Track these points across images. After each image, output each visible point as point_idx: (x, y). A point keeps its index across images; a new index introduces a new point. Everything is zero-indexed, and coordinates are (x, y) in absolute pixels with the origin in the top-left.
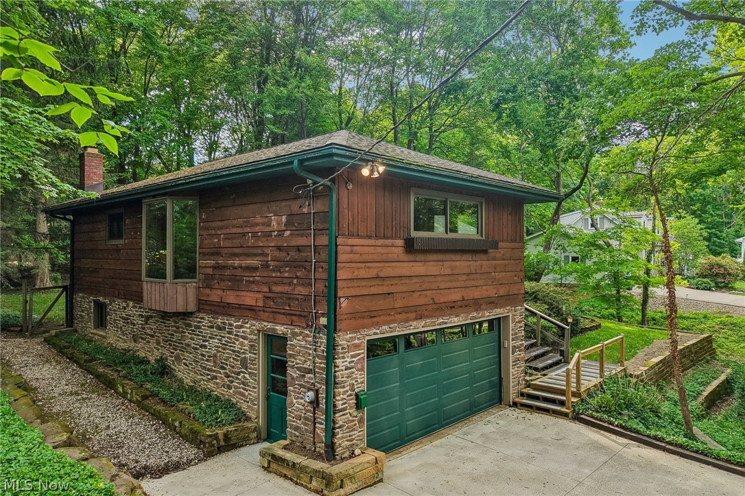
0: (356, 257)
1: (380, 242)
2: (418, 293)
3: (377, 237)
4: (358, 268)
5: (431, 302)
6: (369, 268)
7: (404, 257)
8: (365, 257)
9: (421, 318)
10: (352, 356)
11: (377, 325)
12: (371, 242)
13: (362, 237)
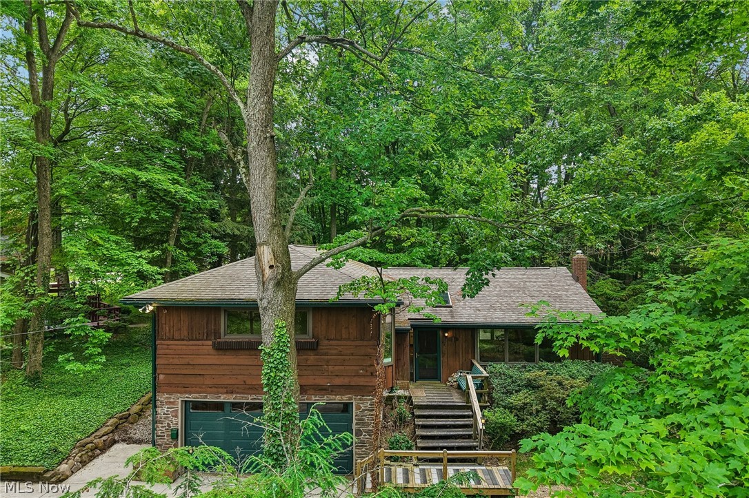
0: (171, 352)
1: (191, 343)
2: (228, 377)
3: (190, 340)
4: (173, 358)
5: (243, 383)
6: (182, 358)
7: (212, 352)
8: (179, 352)
9: (232, 393)
10: (168, 408)
11: (190, 393)
12: (185, 342)
13: (176, 340)
